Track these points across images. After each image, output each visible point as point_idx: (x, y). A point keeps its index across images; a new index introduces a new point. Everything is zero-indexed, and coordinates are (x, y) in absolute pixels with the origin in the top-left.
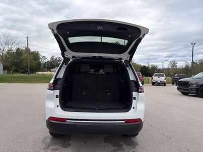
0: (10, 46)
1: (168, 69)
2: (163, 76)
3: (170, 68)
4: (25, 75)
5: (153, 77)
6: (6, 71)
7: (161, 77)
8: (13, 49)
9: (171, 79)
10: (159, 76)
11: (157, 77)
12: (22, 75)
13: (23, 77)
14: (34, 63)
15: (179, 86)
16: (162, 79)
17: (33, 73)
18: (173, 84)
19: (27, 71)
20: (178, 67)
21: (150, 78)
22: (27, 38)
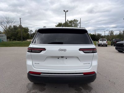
0: (10, 24)
1: (108, 36)
2: (105, 40)
3: (109, 35)
4: (20, 42)
5: (99, 41)
6: (9, 40)
7: (104, 41)
8: (12, 26)
9: (111, 42)
10: (103, 40)
11: (101, 41)
12: (18, 42)
13: (19, 43)
14: (25, 34)
15: (116, 46)
16: (105, 42)
17: (24, 40)
18: (112, 45)
19: (21, 39)
20: (114, 35)
21: (97, 42)
22: (20, 19)
